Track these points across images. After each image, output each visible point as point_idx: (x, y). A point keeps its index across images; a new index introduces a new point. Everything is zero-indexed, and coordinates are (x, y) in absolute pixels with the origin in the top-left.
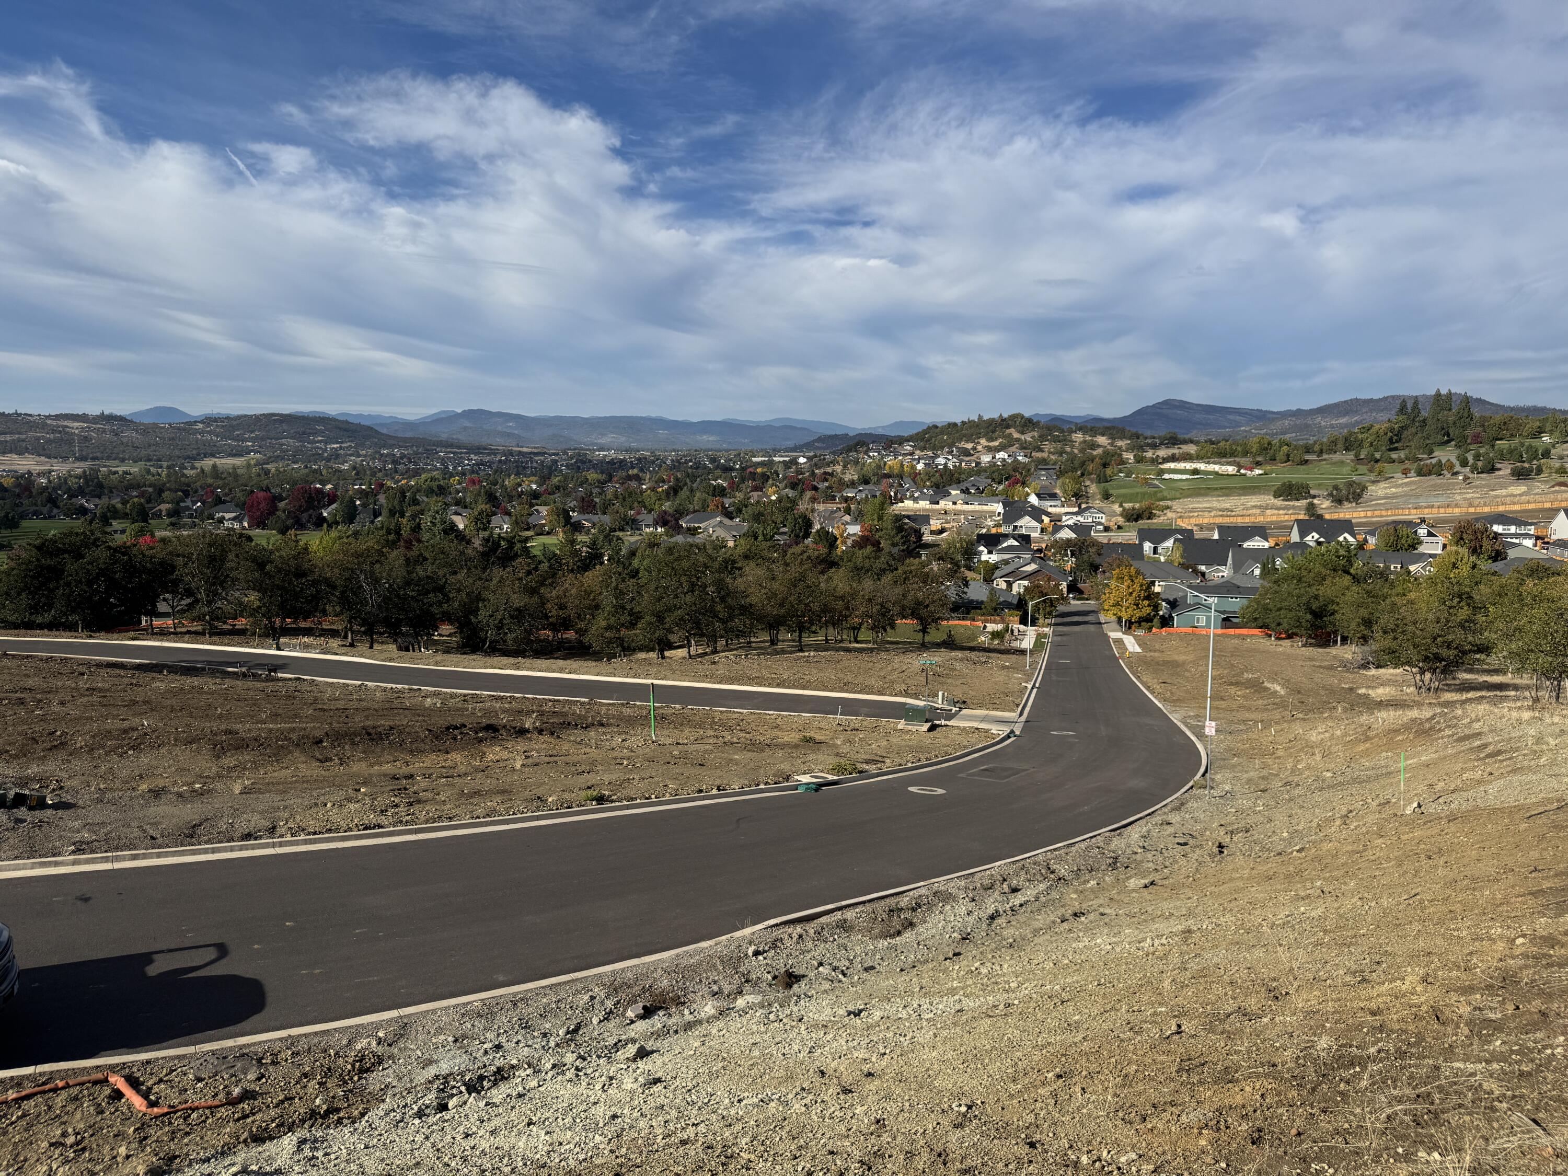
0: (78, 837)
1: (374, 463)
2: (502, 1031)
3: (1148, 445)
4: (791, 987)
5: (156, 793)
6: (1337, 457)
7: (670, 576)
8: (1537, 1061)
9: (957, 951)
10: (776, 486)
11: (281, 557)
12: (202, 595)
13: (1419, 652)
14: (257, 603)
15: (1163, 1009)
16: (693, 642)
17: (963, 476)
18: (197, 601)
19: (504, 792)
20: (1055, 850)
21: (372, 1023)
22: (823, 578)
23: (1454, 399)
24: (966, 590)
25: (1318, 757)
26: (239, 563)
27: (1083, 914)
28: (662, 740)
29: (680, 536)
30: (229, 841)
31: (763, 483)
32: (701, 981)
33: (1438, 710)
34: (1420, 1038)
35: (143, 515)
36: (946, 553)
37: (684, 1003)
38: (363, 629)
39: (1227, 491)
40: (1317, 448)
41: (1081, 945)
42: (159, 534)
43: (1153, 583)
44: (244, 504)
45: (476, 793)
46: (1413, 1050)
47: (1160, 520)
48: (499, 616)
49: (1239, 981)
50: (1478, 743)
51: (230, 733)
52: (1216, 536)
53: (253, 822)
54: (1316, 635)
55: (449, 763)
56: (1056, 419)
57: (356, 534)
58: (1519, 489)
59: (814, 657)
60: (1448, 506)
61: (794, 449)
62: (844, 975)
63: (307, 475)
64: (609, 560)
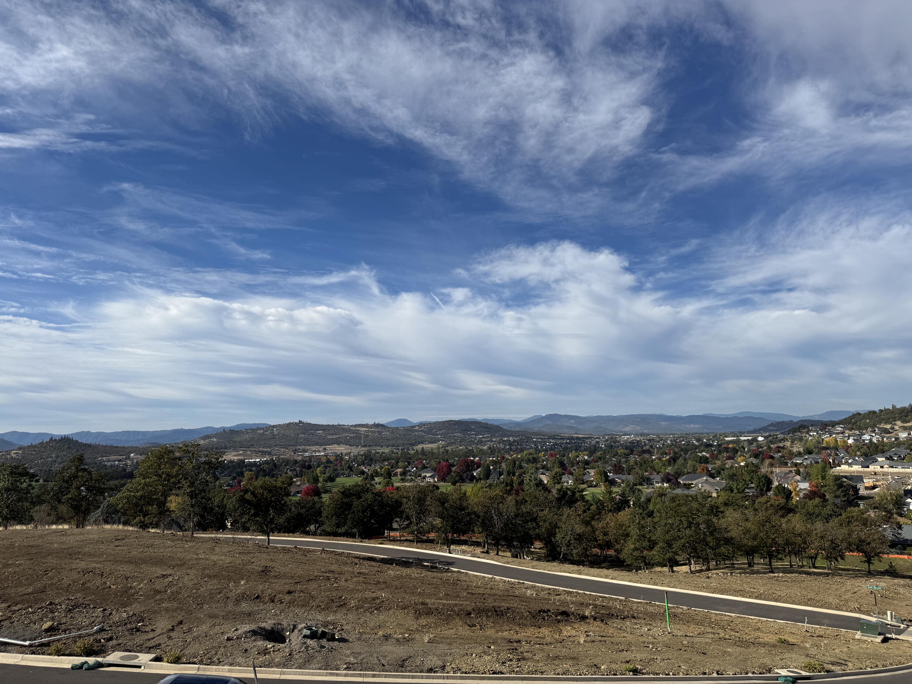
0: (348, 660)
1: (500, 445)
5: (387, 637)
7: (674, 516)
10: (744, 456)
11: (452, 499)
12: (414, 520)
14: (440, 525)
16: (693, 562)
17: (886, 448)
18: (411, 523)
19: (573, 658)
22: (784, 520)
24: (900, 531)
26: (432, 502)
28: (675, 632)
29: (679, 489)
30: (421, 672)
31: (734, 454)
35: (389, 475)
36: (880, 504)
38: (493, 542)
42: (396, 484)
44: (436, 468)
45: (557, 657)
48: (568, 538)
51: (424, 604)
53: (433, 662)
55: (541, 635)
57: (490, 486)
59: (782, 577)
61: (754, 432)
63: (467, 453)
64: (633, 505)
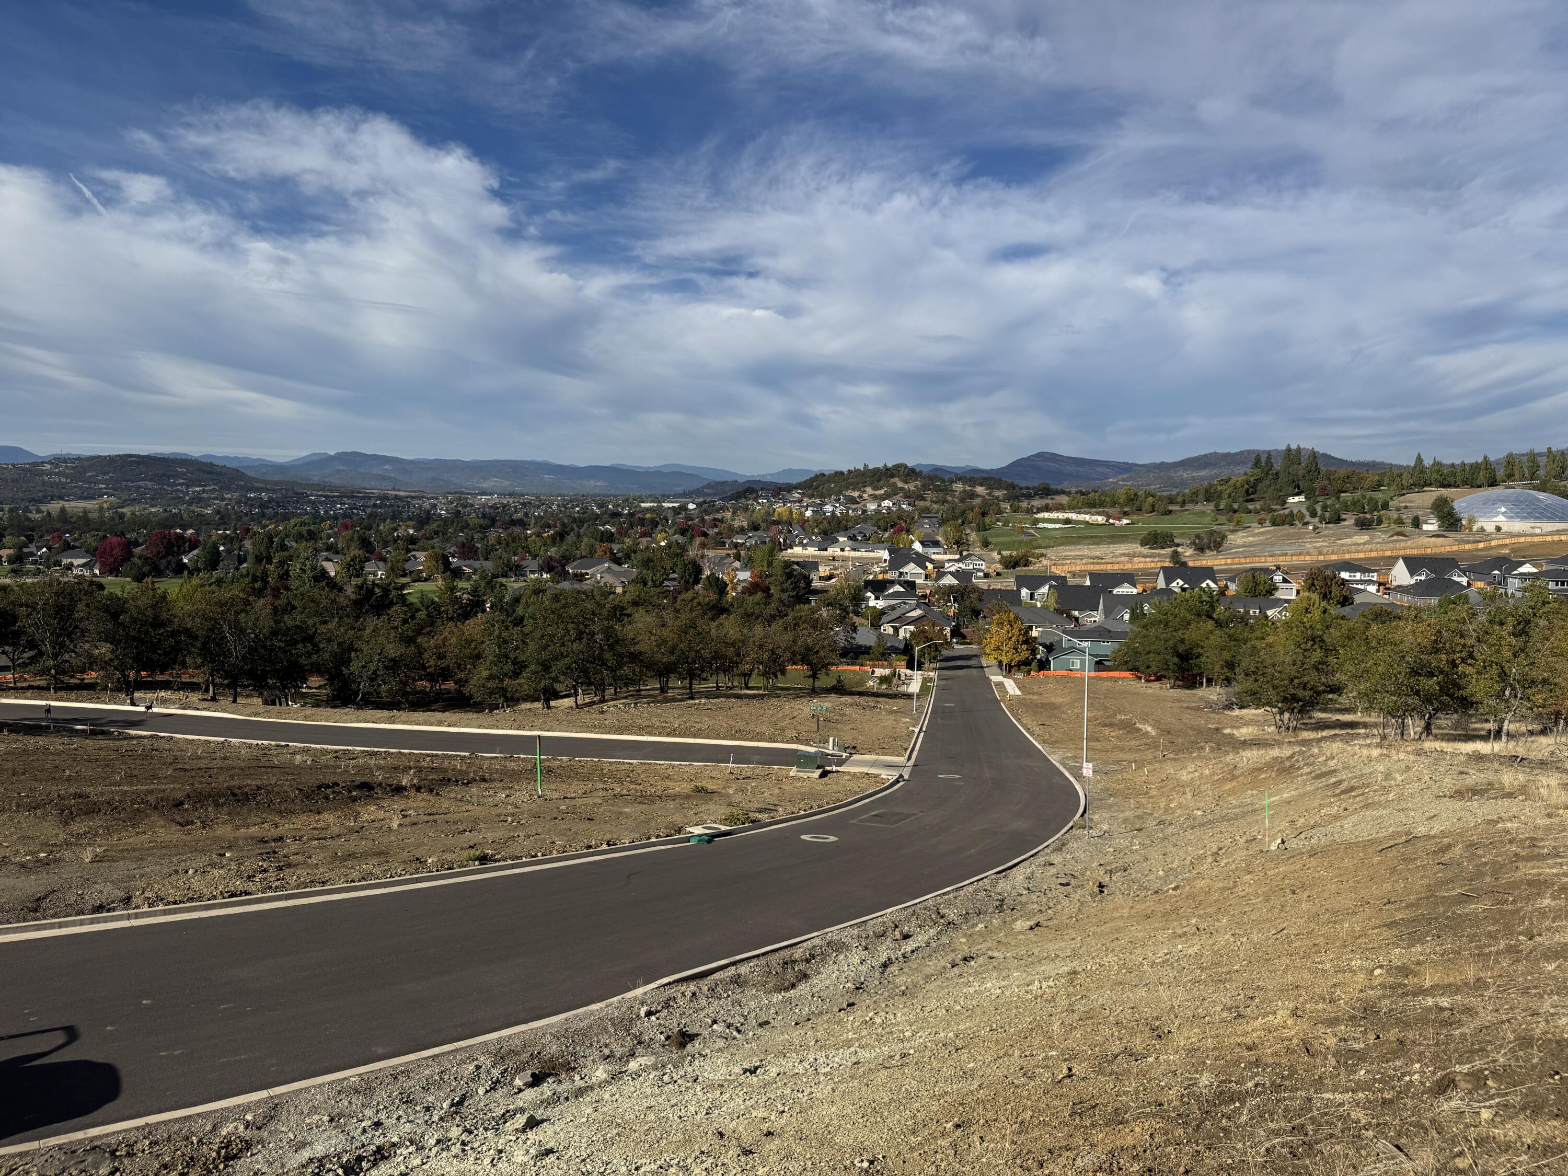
1: (239, 507)
2: (382, 1107)
3: (1023, 495)
4: (685, 1046)
6: (1198, 507)
7: (557, 624)
8: (1398, 1089)
9: (851, 1001)
10: (666, 532)
11: (136, 607)
12: (47, 647)
13: (1278, 693)
14: (109, 656)
15: (1054, 1053)
16: (580, 691)
17: (850, 523)
18: (41, 654)
19: (380, 854)
20: (944, 894)
21: (239, 1106)
22: (713, 625)
23: (1303, 454)
24: (854, 635)
25: (1189, 796)
26: (90, 613)
27: (973, 958)
28: (549, 794)
29: (567, 582)
30: (78, 914)
31: (652, 529)
32: (591, 1045)
33: (1297, 749)
34: (1293, 1071)
36: (835, 599)
37: (575, 1068)
38: (226, 682)
39: (1097, 540)
40: (1180, 499)
41: (971, 990)
43: (1031, 628)
44: (96, 549)
45: (351, 856)
46: (1287, 1083)
47: (1036, 567)
48: (372, 667)
49: (1125, 1021)
50: (1333, 780)
51: (80, 797)
52: (1088, 583)
53: (105, 893)
54: (1183, 677)
55: (321, 824)
56: (937, 469)
57: (219, 582)
58: (1363, 538)
59: (704, 704)
60: (1300, 554)
61: (684, 495)
62: (739, 1032)
63: (167, 519)
64: (490, 608)
